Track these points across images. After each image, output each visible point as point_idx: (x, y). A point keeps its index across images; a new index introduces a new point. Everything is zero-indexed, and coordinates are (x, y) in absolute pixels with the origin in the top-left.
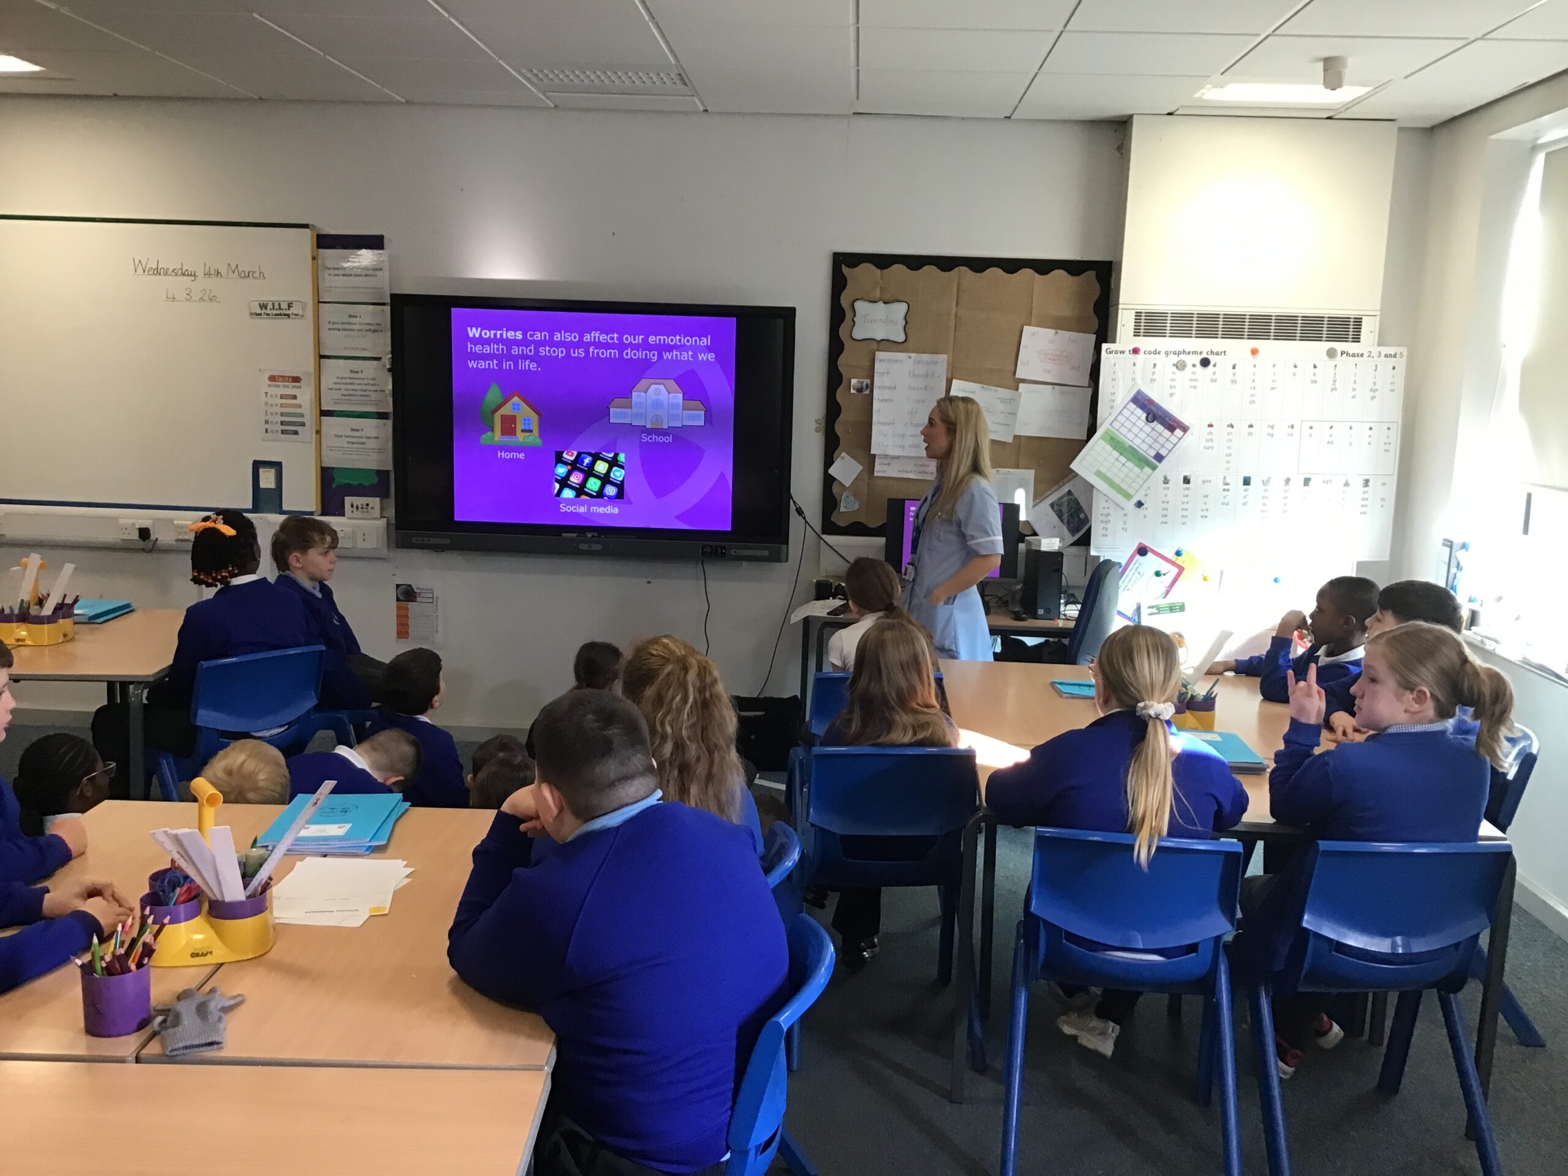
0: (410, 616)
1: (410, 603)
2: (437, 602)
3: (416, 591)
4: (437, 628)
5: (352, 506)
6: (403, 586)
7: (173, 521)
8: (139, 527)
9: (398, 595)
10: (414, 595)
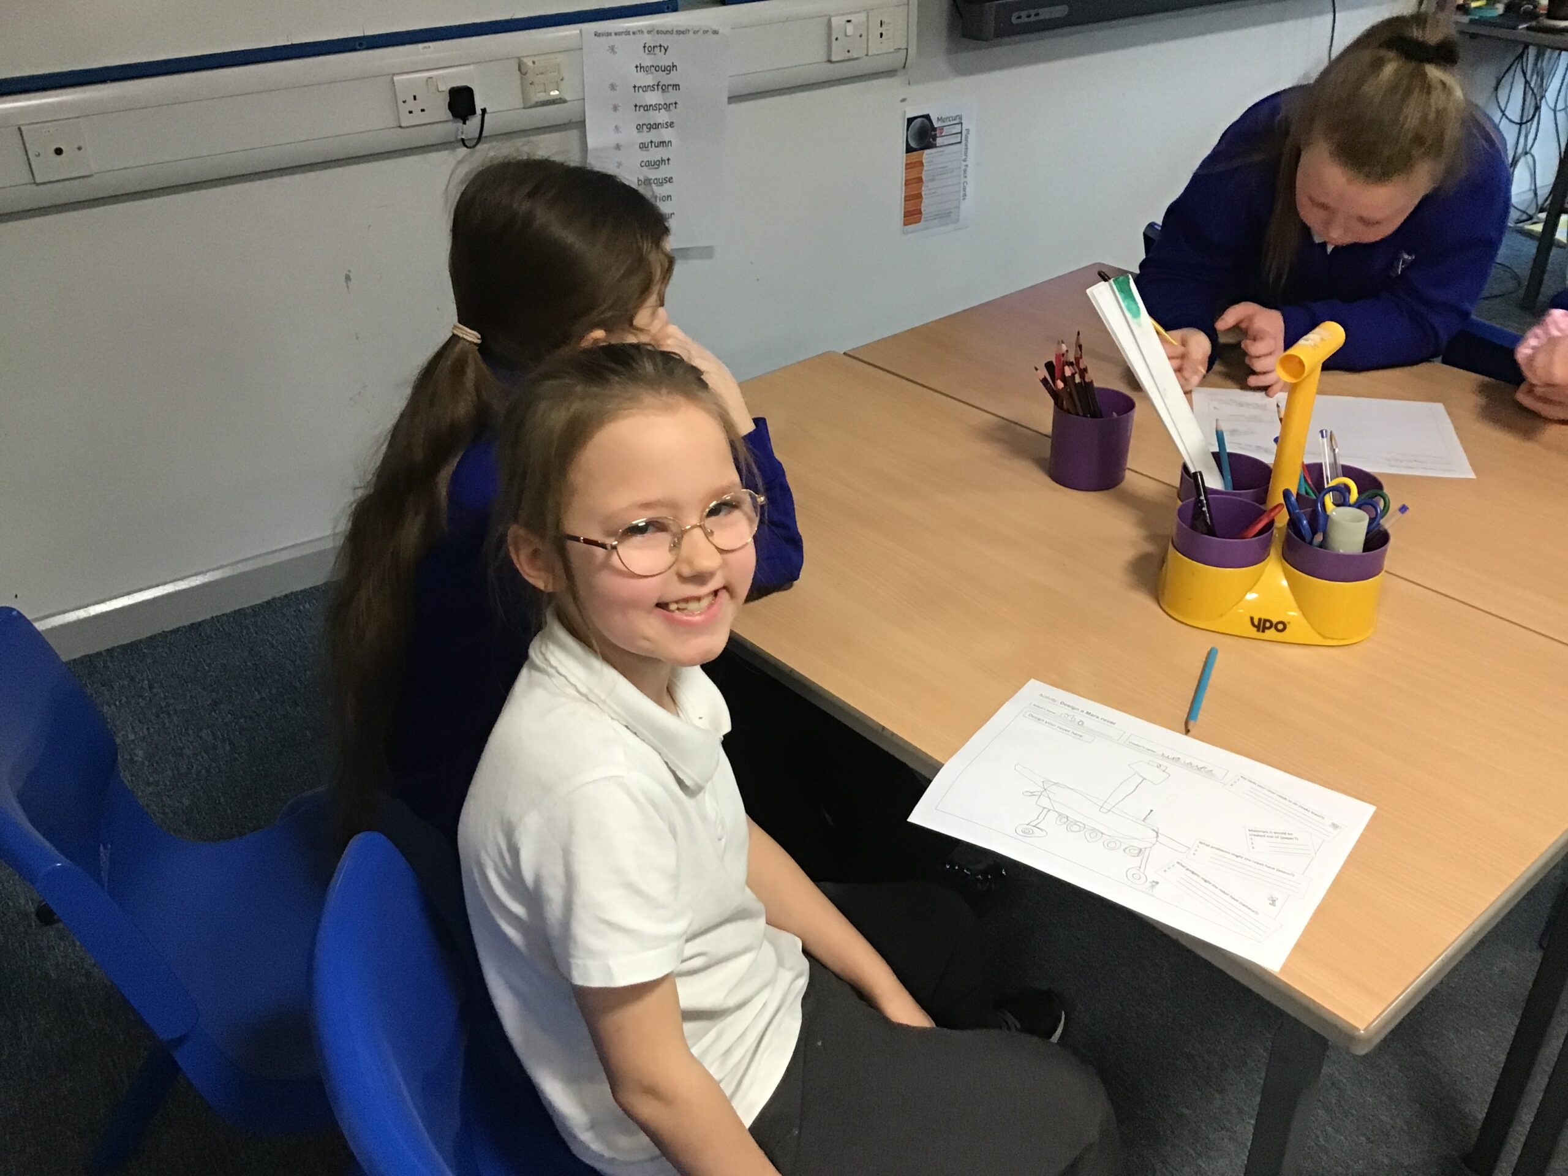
0: (924, 178)
1: (927, 152)
2: (967, 138)
3: (936, 125)
4: (964, 189)
6: (919, 119)
7: (519, 58)
8: (445, 87)
9: (909, 140)
10: (933, 133)
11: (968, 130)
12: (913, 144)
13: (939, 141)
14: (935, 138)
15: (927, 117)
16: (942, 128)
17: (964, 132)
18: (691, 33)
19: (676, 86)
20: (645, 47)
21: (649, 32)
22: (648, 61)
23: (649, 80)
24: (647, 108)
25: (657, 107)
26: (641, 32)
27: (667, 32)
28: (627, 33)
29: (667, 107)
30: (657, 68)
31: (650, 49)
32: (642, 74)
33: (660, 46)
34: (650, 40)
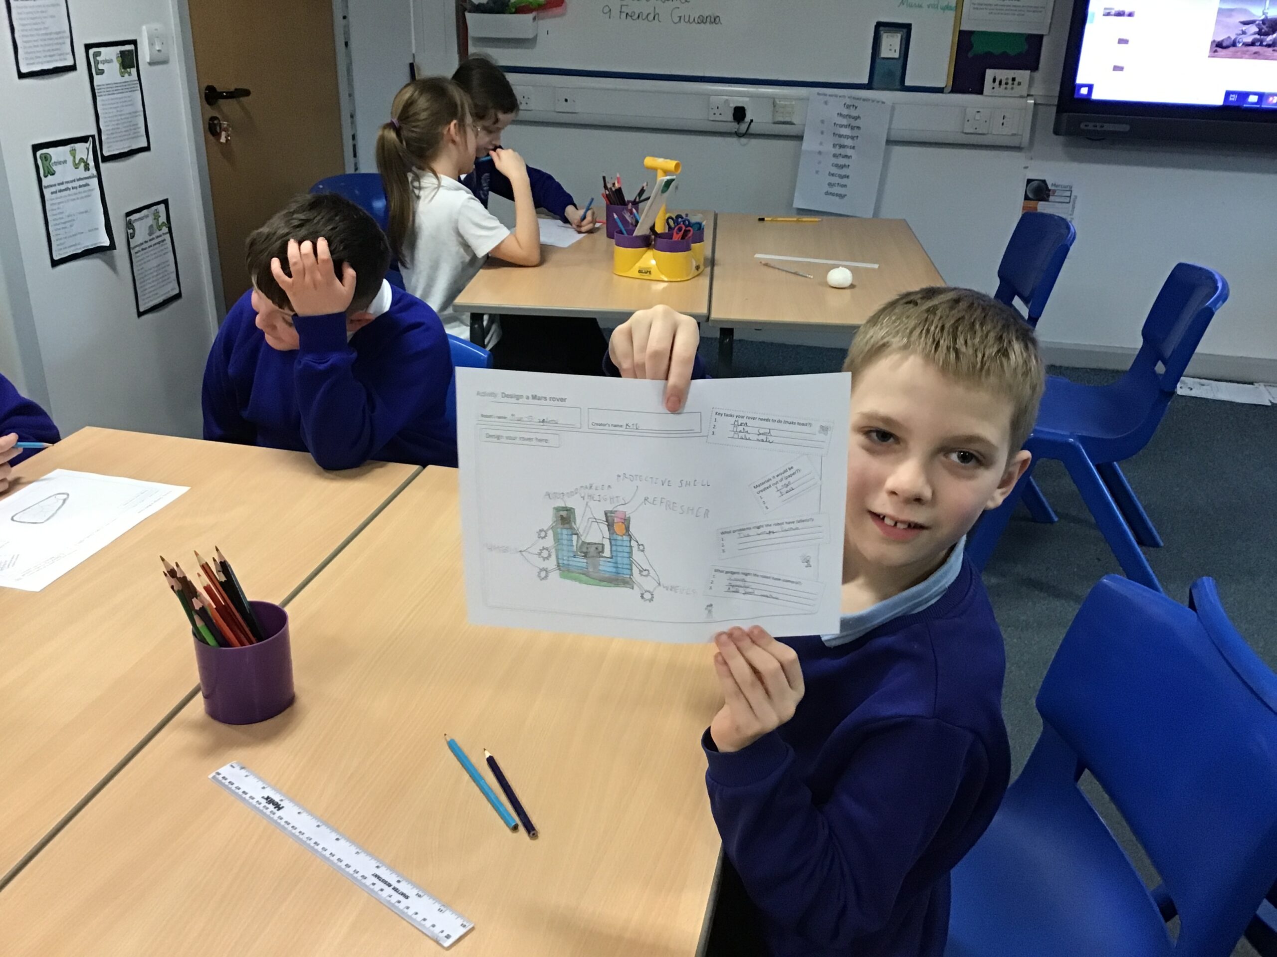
1: (1042, 202)
2: (1074, 201)
3: (1050, 188)
5: (994, 80)
6: (1036, 182)
7: (774, 99)
8: (733, 105)
9: (1028, 193)
10: (1047, 192)
11: (1076, 197)
12: (1030, 196)
13: (1051, 198)
14: (1048, 196)
15: (1044, 181)
16: (1054, 191)
17: (1072, 197)
18: (870, 101)
19: (858, 128)
20: (845, 104)
21: (849, 97)
22: (845, 112)
23: (845, 122)
24: (840, 136)
25: (847, 137)
26: (844, 96)
27: (858, 99)
28: (836, 96)
29: (852, 138)
30: (850, 116)
31: (848, 107)
32: (841, 118)
33: (853, 106)
34: (848, 102)
